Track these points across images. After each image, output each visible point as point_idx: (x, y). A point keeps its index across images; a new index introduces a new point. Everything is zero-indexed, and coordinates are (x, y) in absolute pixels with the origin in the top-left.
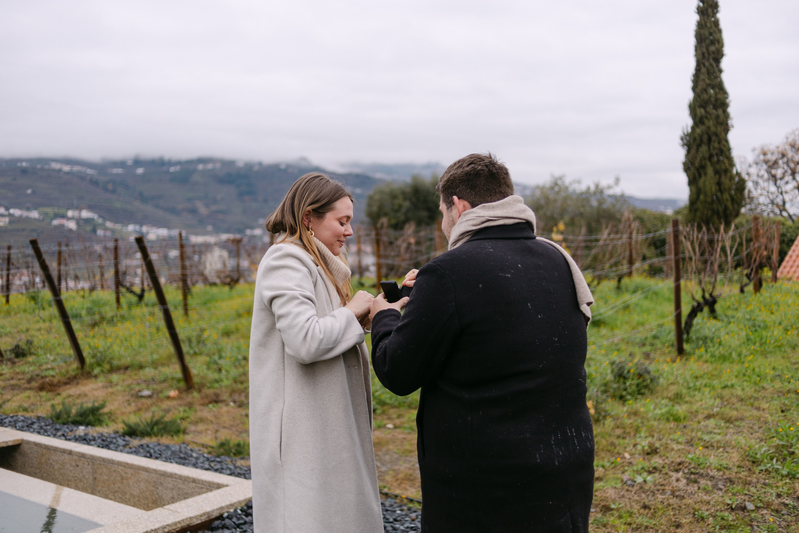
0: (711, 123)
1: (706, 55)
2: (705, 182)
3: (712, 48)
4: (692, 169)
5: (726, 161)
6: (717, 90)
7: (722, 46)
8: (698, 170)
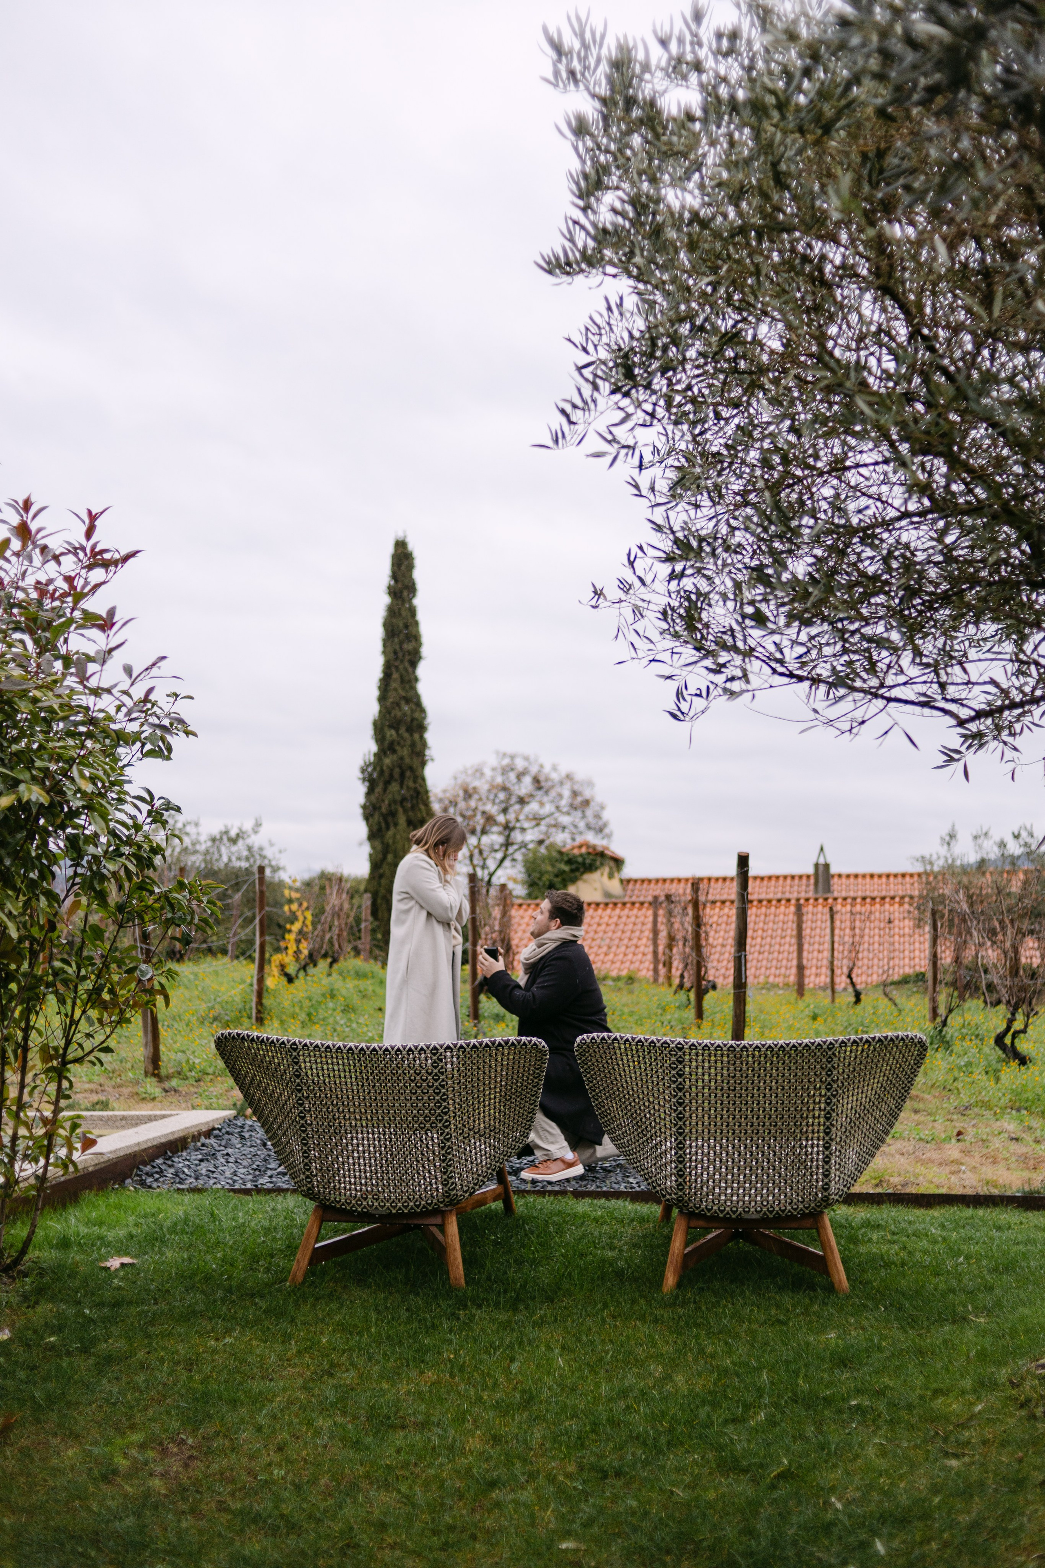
0: (405, 752)
1: (400, 654)
2: (394, 835)
3: (407, 647)
4: (376, 816)
5: (422, 807)
6: (412, 705)
7: (420, 644)
8: (385, 817)
